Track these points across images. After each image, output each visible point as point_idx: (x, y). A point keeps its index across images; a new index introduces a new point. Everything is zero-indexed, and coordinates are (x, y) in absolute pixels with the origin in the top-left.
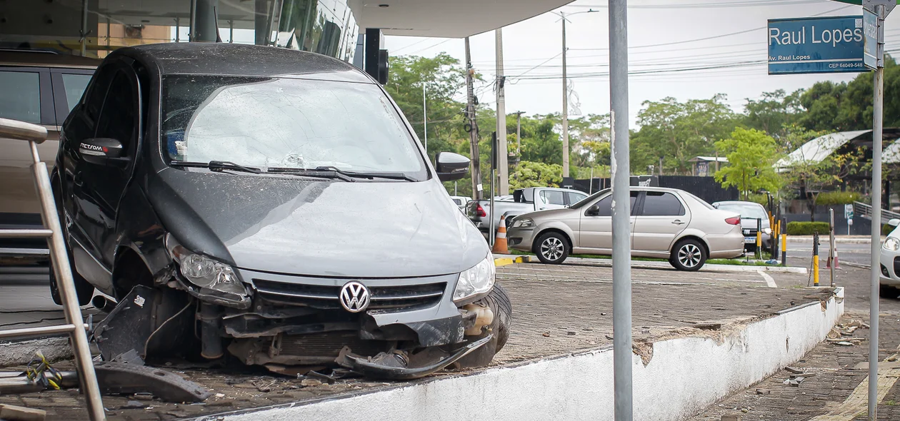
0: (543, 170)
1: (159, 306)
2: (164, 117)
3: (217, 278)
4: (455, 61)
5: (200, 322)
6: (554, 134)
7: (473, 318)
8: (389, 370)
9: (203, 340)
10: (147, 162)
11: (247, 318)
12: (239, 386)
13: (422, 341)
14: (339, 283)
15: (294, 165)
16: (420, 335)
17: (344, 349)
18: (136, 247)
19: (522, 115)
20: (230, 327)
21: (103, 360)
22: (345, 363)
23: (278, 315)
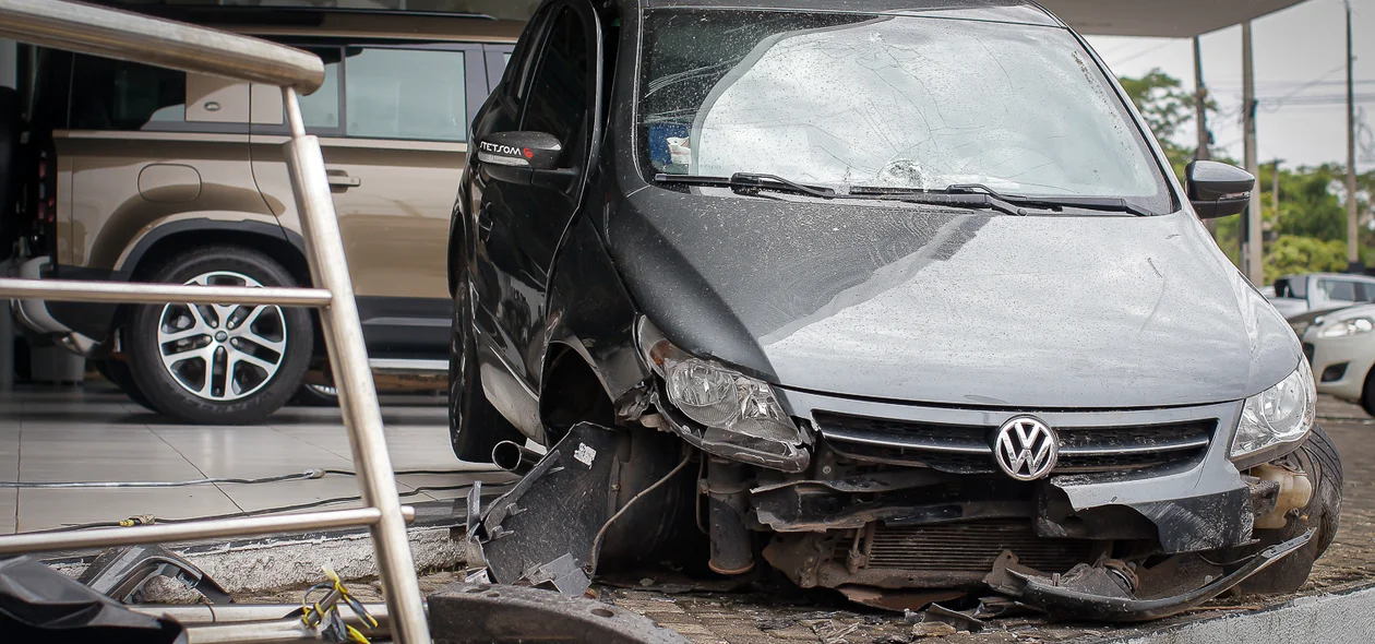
0: (1316, 252)
1: (626, 464)
2: (644, 88)
3: (740, 407)
4: (1176, 83)
5: (705, 499)
6: (1329, 196)
7: (1272, 494)
8: (1098, 604)
9: (713, 536)
10: (608, 179)
11: (801, 492)
12: (783, 633)
13: (1167, 544)
14: (994, 418)
15: (901, 182)
16: (1160, 529)
17: (1003, 557)
18: (581, 347)
19: (1281, 167)
20: (764, 509)
21: (493, 580)
22: (1006, 587)
23: (867, 486)
